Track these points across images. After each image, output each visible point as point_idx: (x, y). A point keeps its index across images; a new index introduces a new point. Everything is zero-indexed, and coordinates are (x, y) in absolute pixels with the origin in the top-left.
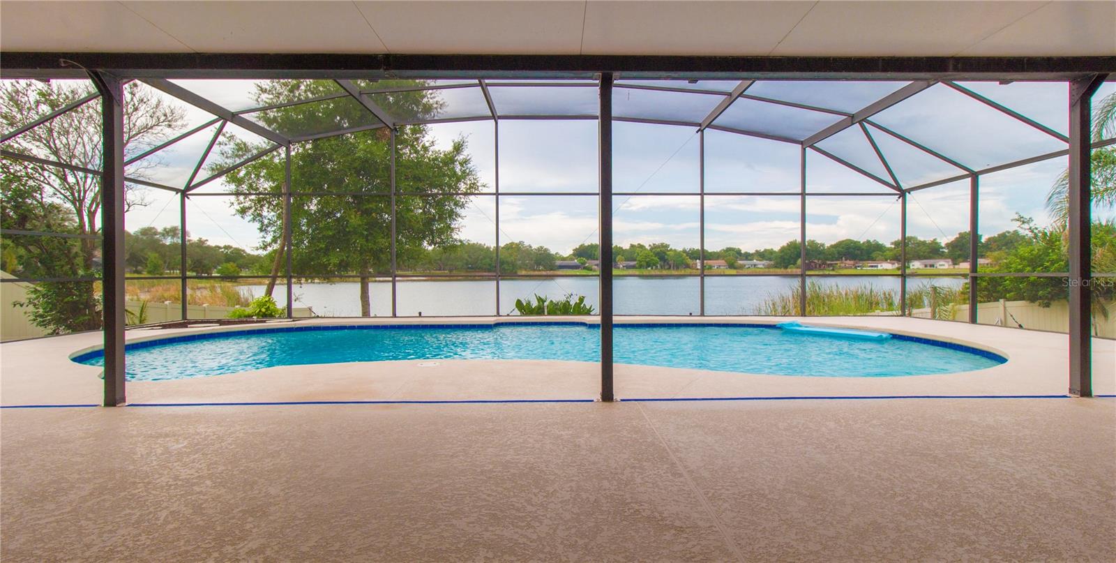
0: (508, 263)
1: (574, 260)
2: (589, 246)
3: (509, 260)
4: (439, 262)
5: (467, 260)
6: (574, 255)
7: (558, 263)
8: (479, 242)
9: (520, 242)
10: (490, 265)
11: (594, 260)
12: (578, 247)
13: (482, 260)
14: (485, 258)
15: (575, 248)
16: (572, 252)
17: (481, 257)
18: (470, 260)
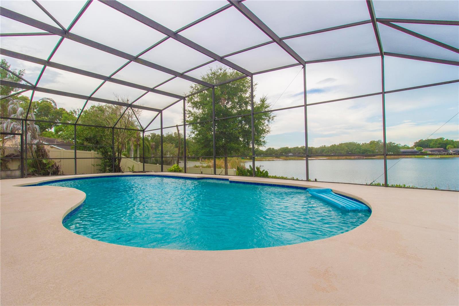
0: (370, 151)
1: (414, 148)
2: (426, 140)
3: (370, 149)
4: (333, 151)
5: (347, 150)
6: (414, 146)
7: (402, 150)
8: (354, 142)
9: (379, 140)
10: (359, 152)
11: (430, 148)
12: (418, 141)
13: (355, 150)
14: (356, 149)
15: (415, 142)
16: (414, 144)
17: (355, 148)
18: (348, 150)
